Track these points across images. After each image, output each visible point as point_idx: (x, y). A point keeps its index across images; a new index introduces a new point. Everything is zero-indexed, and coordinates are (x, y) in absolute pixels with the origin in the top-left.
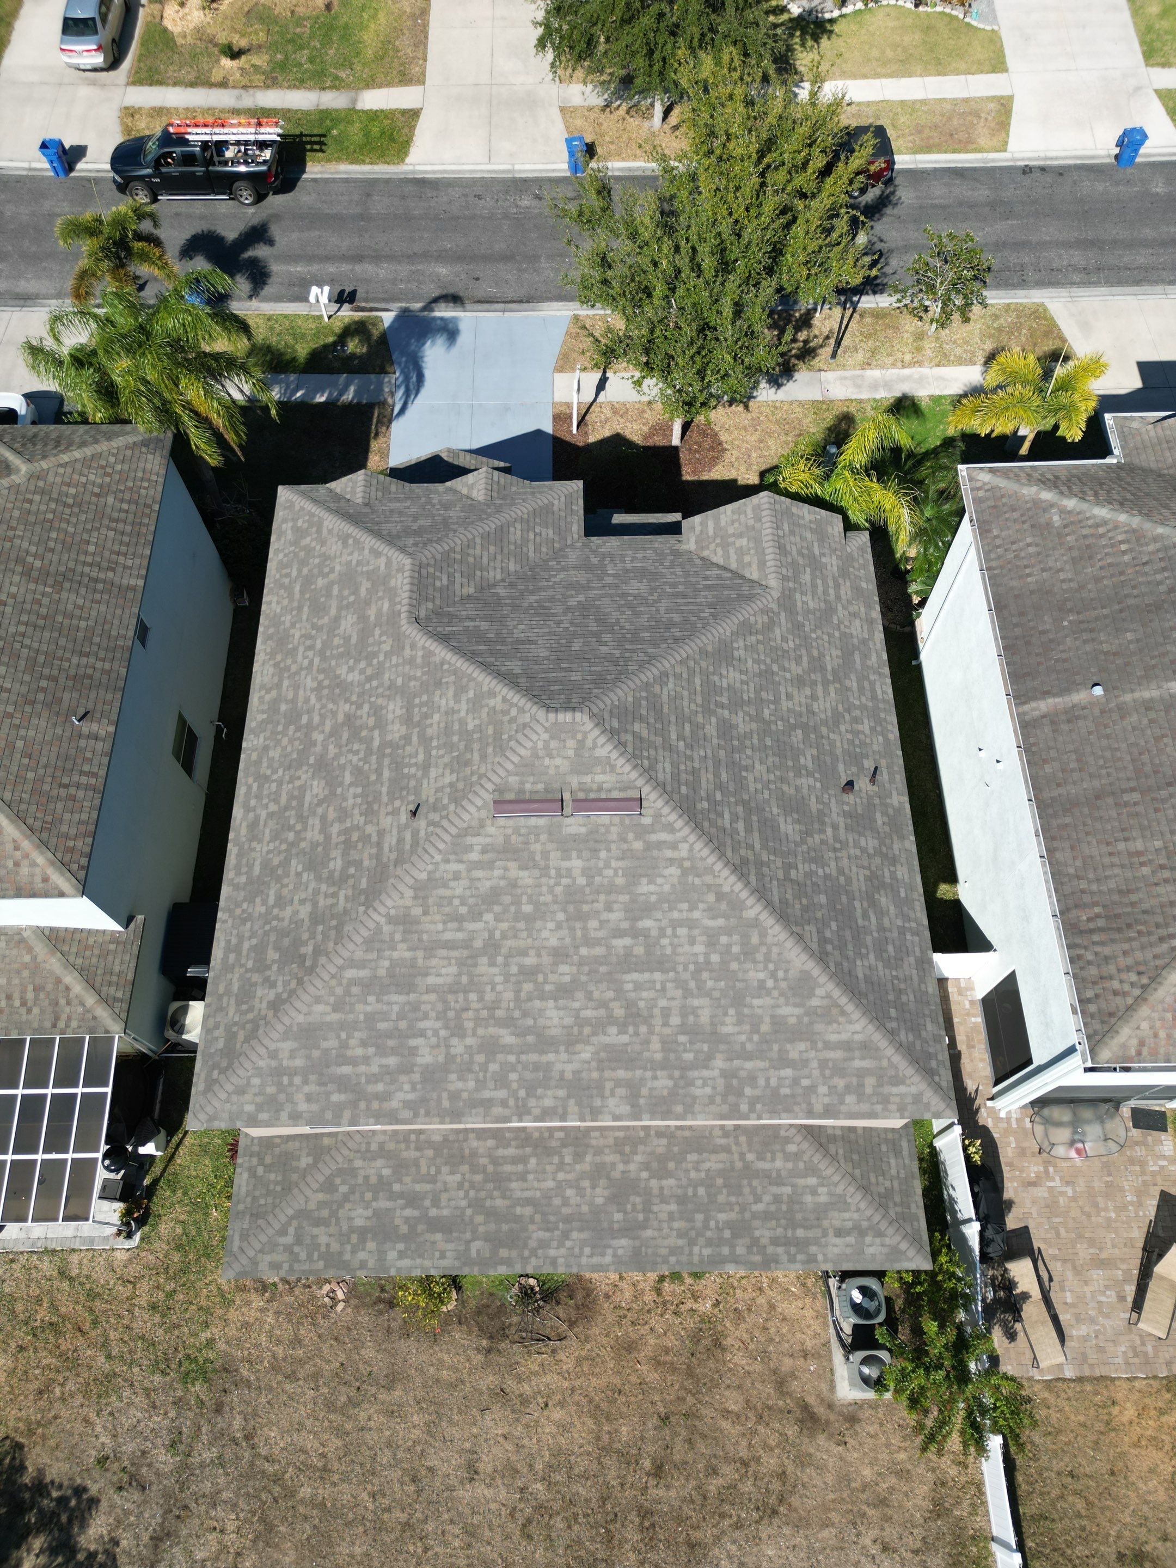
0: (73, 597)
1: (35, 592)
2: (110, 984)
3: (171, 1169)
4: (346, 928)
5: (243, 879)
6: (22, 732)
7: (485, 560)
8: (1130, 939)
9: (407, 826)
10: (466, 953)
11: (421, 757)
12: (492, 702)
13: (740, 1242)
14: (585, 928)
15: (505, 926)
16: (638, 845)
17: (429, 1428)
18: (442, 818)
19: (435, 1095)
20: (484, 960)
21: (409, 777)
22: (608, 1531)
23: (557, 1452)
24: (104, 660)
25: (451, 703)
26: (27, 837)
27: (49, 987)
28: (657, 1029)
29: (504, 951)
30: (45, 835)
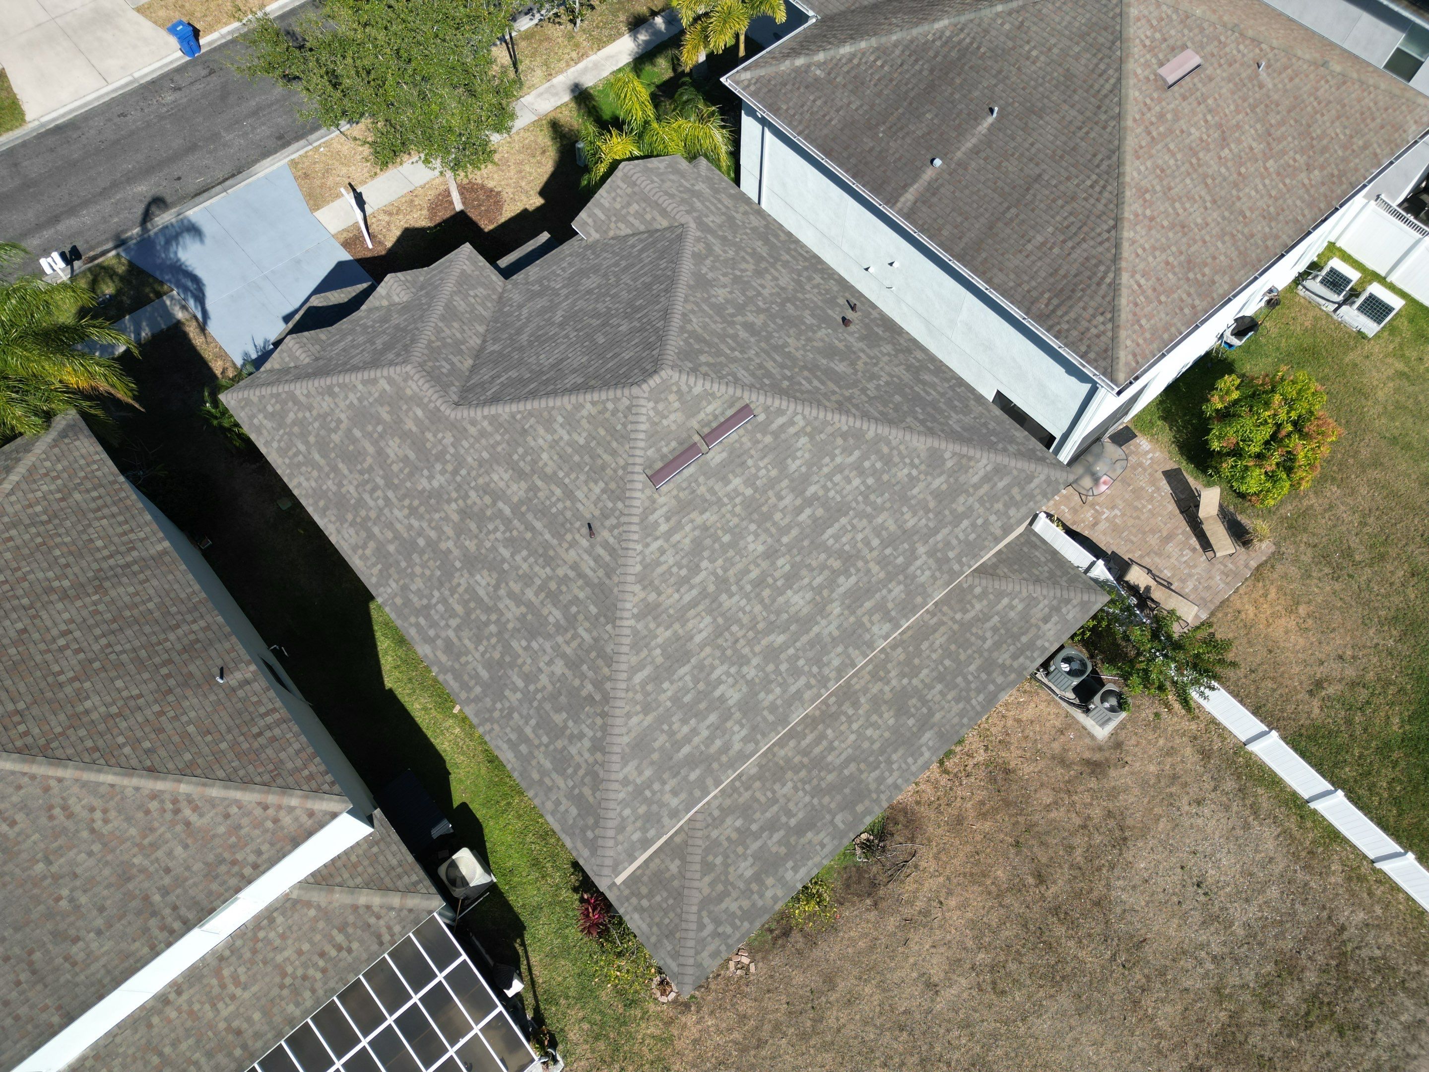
0: (121, 590)
1: (85, 606)
2: (399, 877)
3: (540, 991)
4: (608, 650)
5: (478, 690)
6: (184, 719)
7: (458, 335)
8: (1081, 298)
9: (592, 546)
10: (707, 601)
11: (558, 492)
12: (584, 413)
13: (995, 675)
14: (775, 524)
15: (720, 562)
16: (768, 439)
17: (882, 986)
18: (618, 518)
19: (759, 718)
20: (724, 597)
21: (562, 513)
22: (1044, 942)
23: (972, 924)
24: (195, 621)
25: (549, 438)
26: (268, 792)
27: (351, 919)
28: (868, 557)
29: (732, 580)
30: (279, 781)
